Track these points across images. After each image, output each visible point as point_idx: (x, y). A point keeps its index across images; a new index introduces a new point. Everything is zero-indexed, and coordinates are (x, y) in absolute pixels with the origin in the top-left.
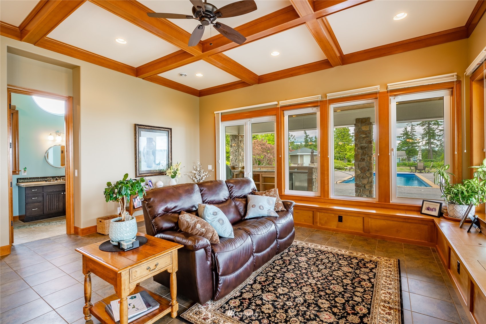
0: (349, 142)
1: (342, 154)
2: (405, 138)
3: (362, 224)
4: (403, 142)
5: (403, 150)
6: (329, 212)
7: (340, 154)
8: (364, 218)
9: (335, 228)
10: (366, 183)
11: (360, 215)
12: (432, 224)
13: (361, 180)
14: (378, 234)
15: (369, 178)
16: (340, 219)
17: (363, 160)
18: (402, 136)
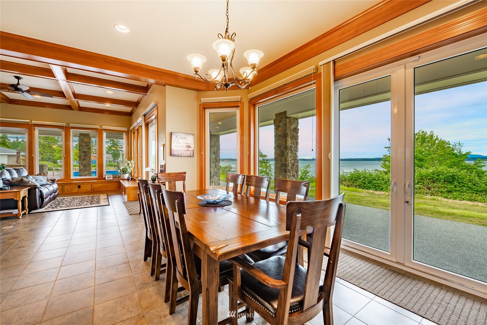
0: (54, 143)
1: (45, 155)
2: (112, 143)
3: (91, 187)
4: (110, 147)
5: (110, 154)
6: (73, 184)
7: (44, 155)
8: (91, 184)
9: (76, 192)
10: (87, 174)
11: (90, 183)
12: (119, 182)
13: (84, 172)
14: (98, 190)
15: (89, 171)
16: (79, 187)
17: (85, 159)
18: (109, 142)
